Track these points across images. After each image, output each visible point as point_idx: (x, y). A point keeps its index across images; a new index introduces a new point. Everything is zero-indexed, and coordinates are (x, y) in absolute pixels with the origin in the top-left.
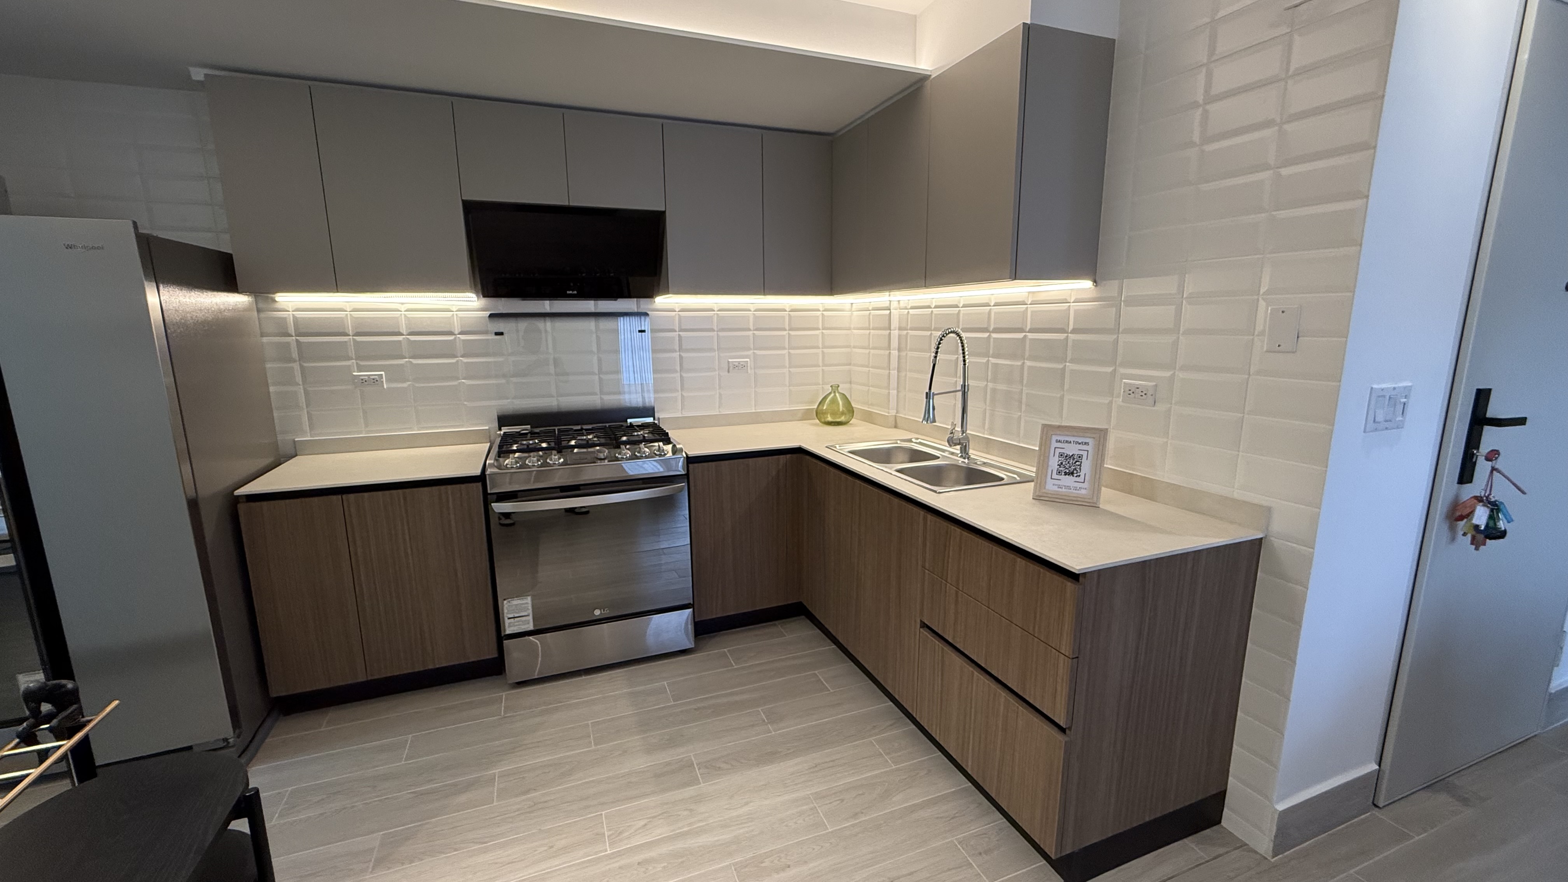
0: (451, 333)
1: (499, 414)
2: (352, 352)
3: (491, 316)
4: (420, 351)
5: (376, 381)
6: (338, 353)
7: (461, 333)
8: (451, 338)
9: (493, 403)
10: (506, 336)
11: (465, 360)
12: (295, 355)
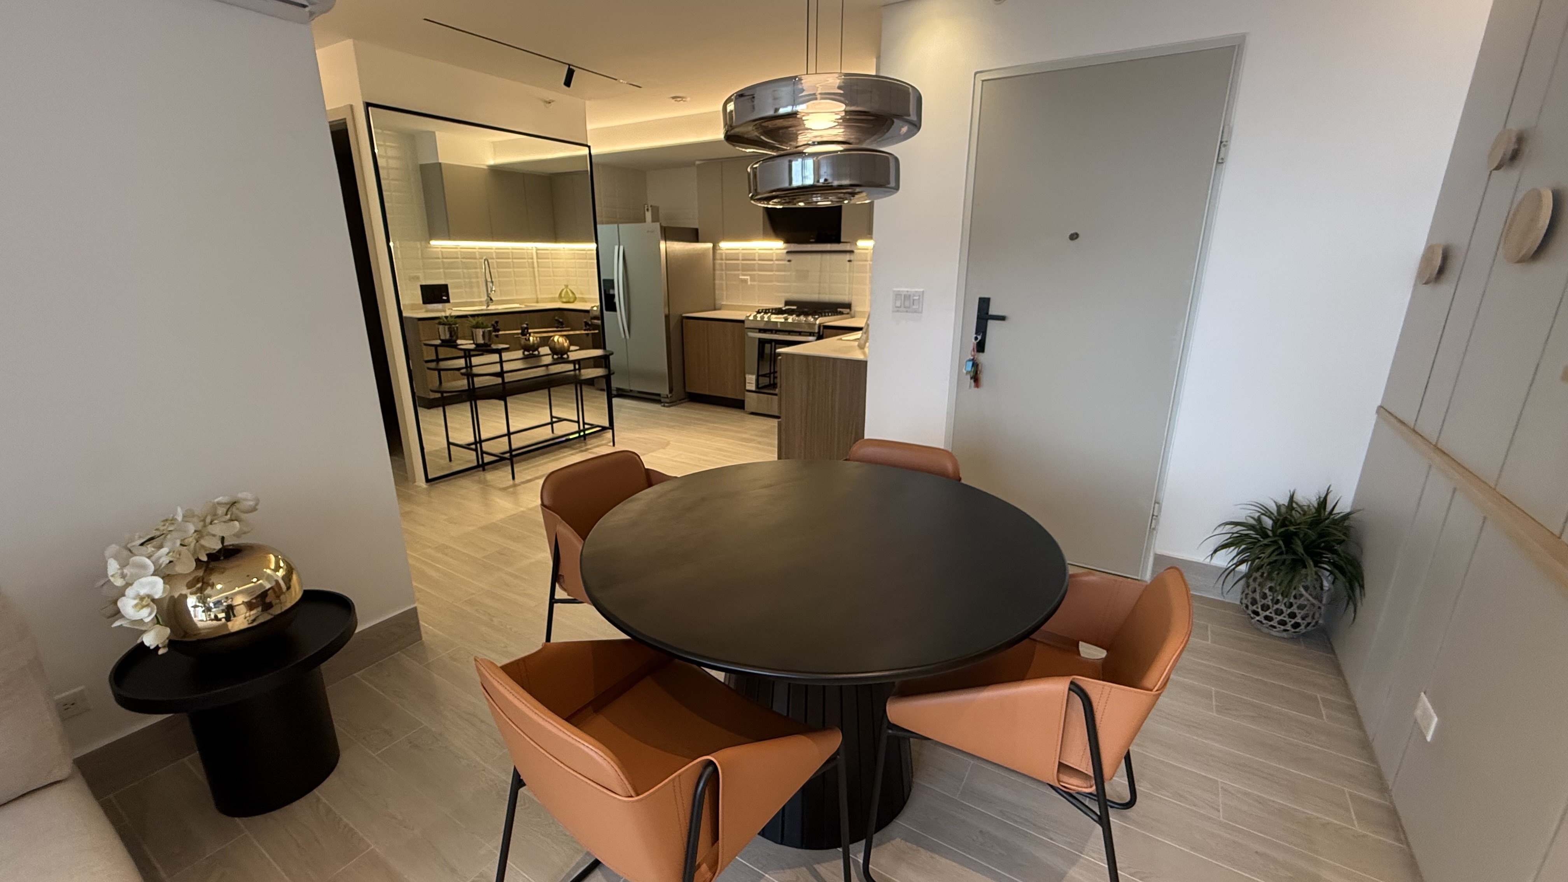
0: (772, 260)
1: (785, 301)
2: (740, 267)
3: (788, 252)
4: (762, 268)
5: (745, 281)
6: (735, 268)
7: (777, 260)
8: (771, 263)
9: (783, 294)
10: (792, 262)
11: (777, 273)
12: (724, 268)
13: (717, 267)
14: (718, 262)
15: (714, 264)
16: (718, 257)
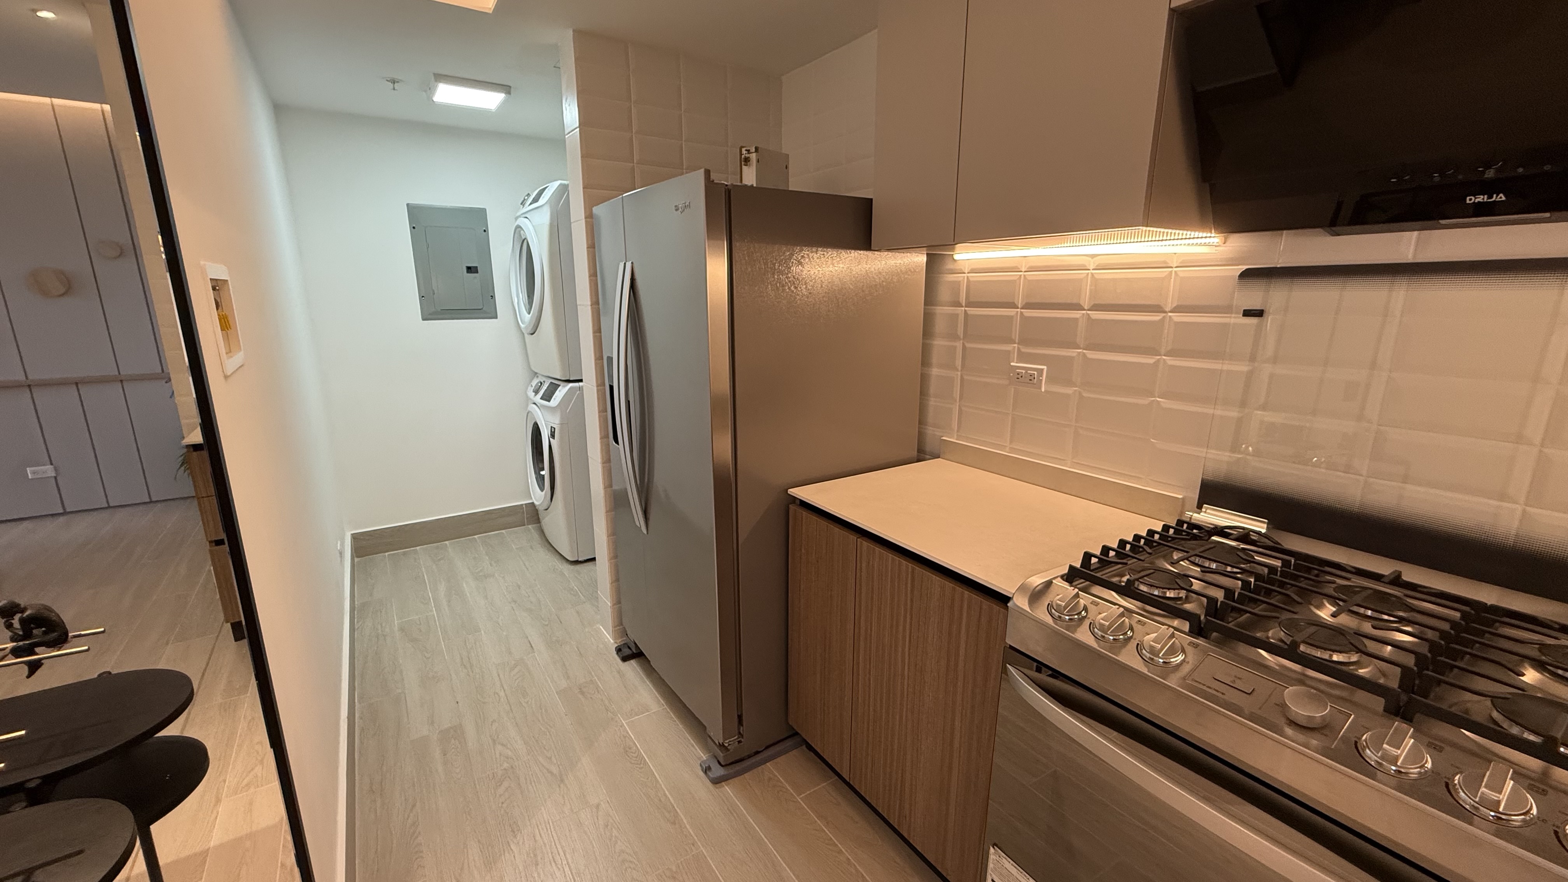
0: (1157, 309)
1: (1210, 477)
2: (1016, 333)
3: (1245, 274)
4: (1108, 338)
8: (1156, 317)
12: (960, 331)
13: (940, 325)
14: (942, 311)
15: (928, 319)
16: (944, 294)
